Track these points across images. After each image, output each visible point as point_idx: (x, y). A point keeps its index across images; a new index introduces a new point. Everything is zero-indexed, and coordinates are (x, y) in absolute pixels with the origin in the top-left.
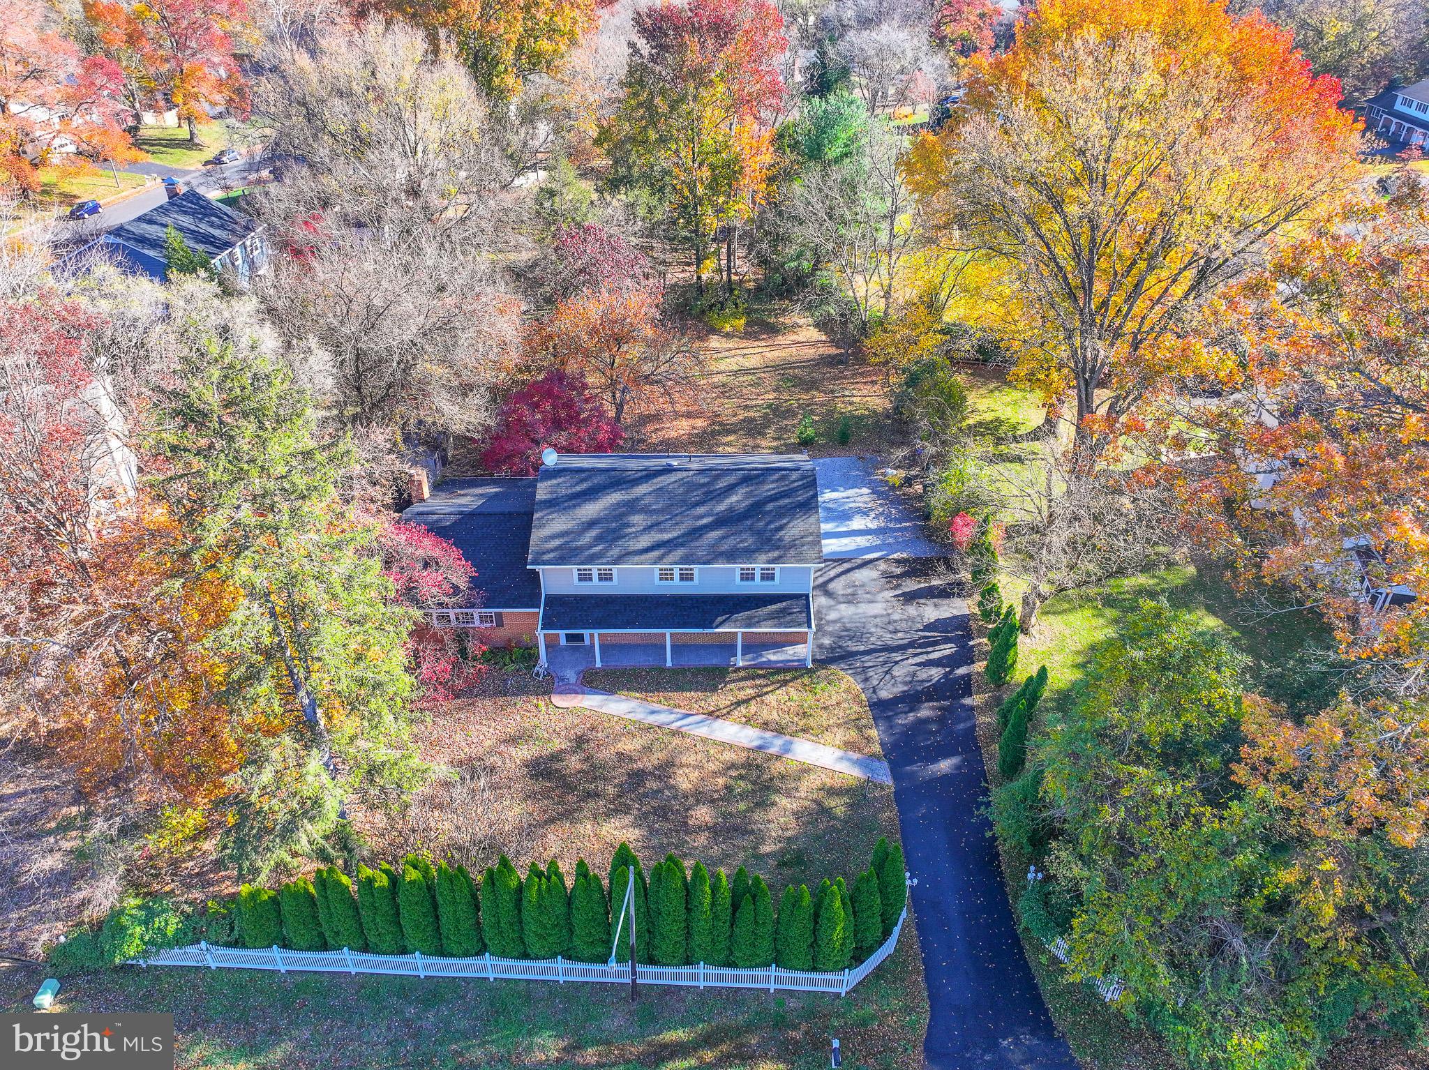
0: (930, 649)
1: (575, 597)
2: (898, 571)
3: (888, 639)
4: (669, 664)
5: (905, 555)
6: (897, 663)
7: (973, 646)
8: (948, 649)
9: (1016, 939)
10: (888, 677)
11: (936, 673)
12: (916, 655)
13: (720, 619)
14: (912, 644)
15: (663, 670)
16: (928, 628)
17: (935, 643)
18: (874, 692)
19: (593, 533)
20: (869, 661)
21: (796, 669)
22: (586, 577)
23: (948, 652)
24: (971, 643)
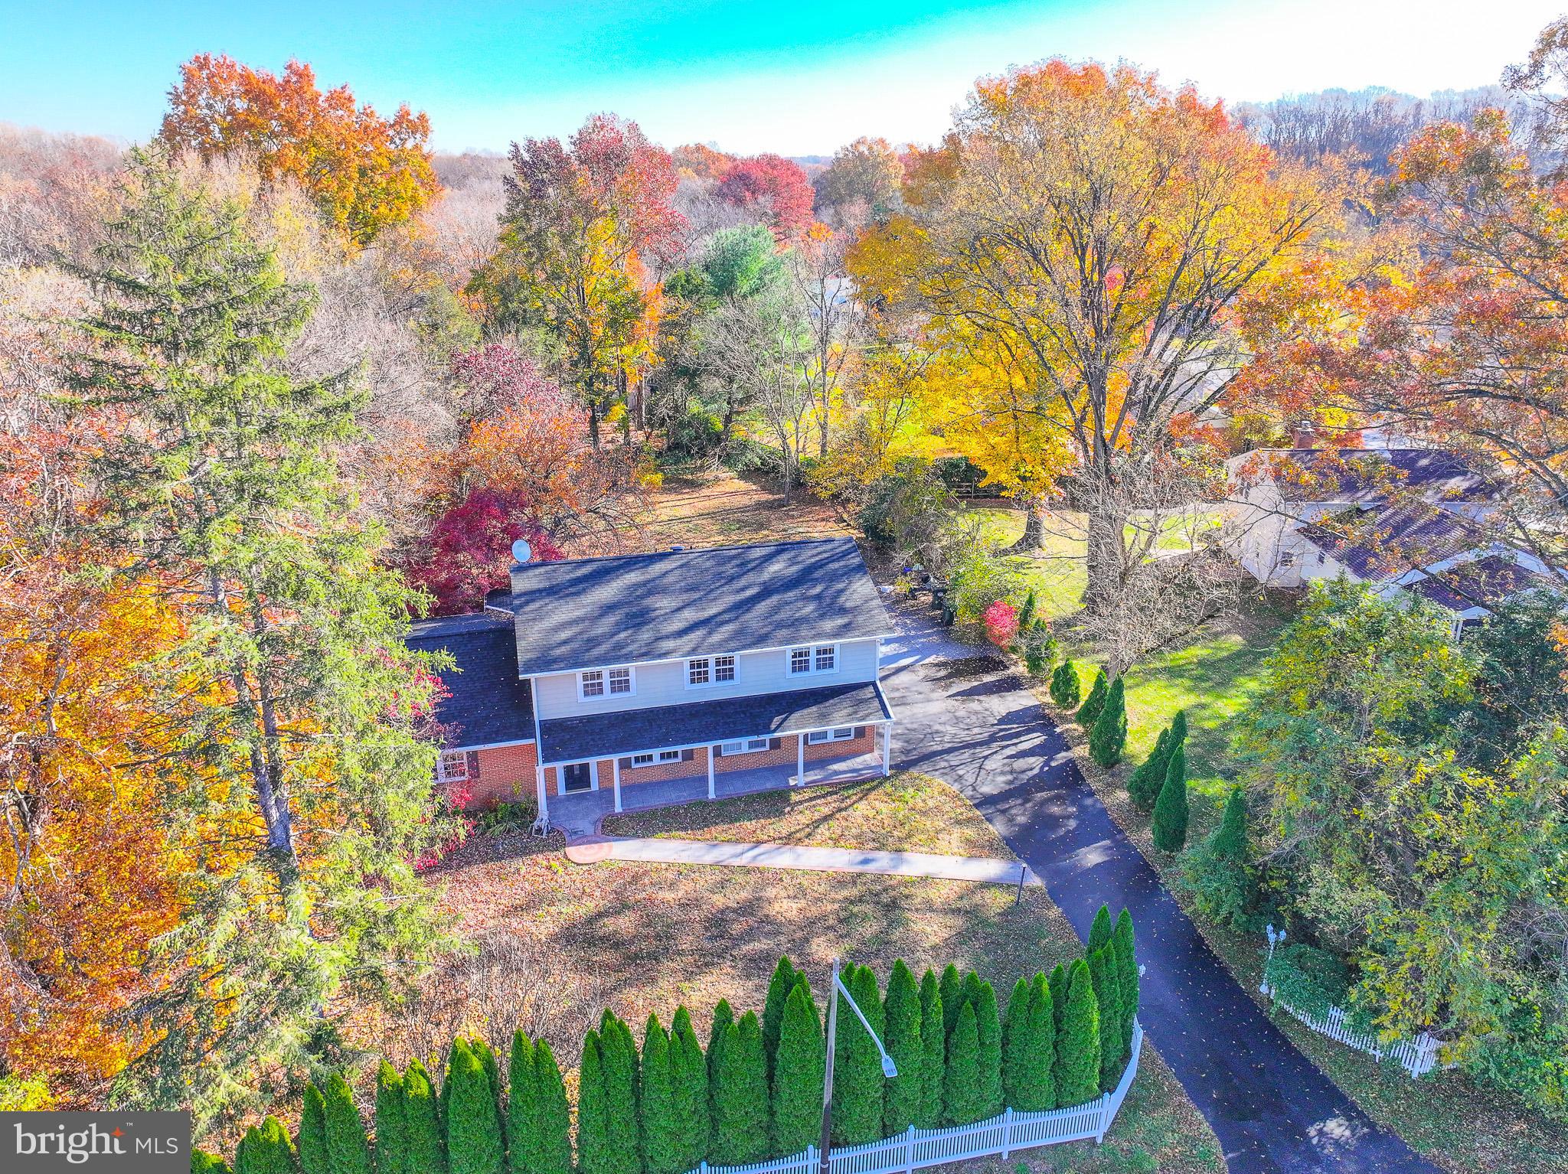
0: (1015, 741)
1: (581, 719)
2: (943, 673)
3: (965, 736)
4: (712, 795)
5: (942, 659)
6: (986, 757)
7: (1062, 733)
8: (1036, 739)
9: (1273, 1030)
10: (983, 772)
11: (1036, 762)
12: (1003, 748)
13: (777, 720)
14: (993, 739)
15: (706, 804)
16: (1001, 721)
17: (1018, 735)
18: (974, 789)
19: (611, 619)
20: (954, 759)
21: (872, 779)
22: (593, 688)
23: (1037, 742)
24: (1058, 730)
